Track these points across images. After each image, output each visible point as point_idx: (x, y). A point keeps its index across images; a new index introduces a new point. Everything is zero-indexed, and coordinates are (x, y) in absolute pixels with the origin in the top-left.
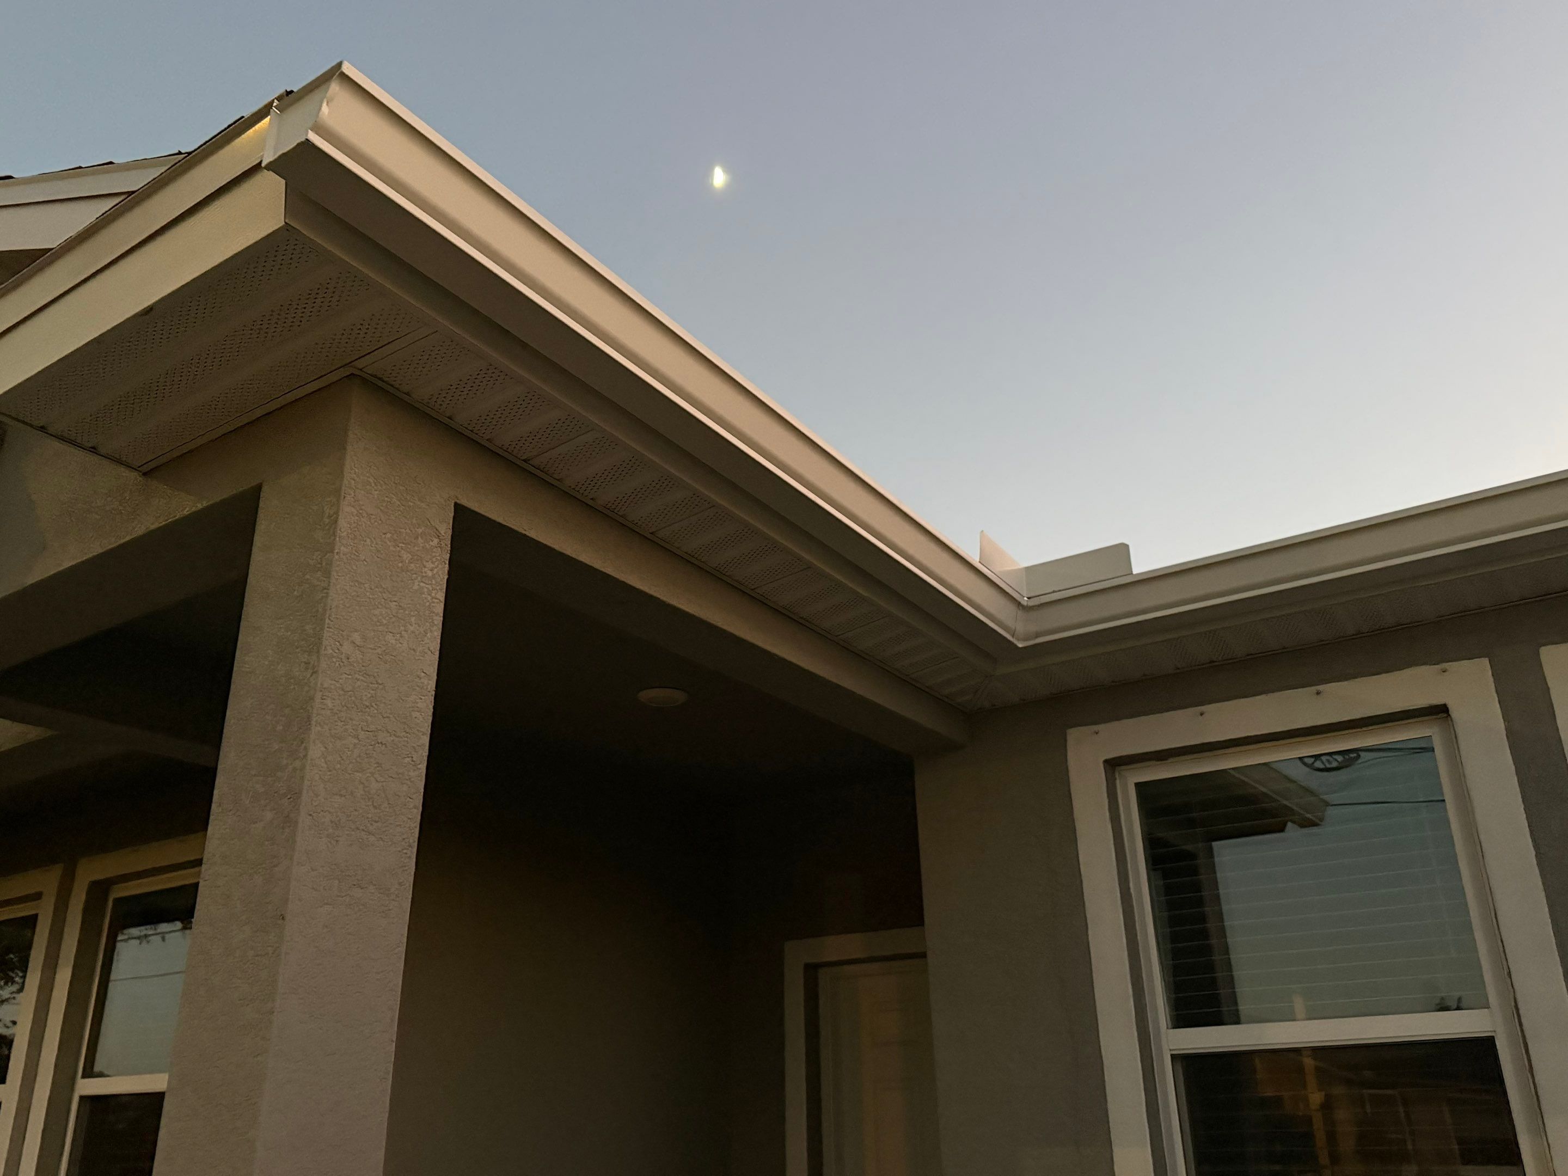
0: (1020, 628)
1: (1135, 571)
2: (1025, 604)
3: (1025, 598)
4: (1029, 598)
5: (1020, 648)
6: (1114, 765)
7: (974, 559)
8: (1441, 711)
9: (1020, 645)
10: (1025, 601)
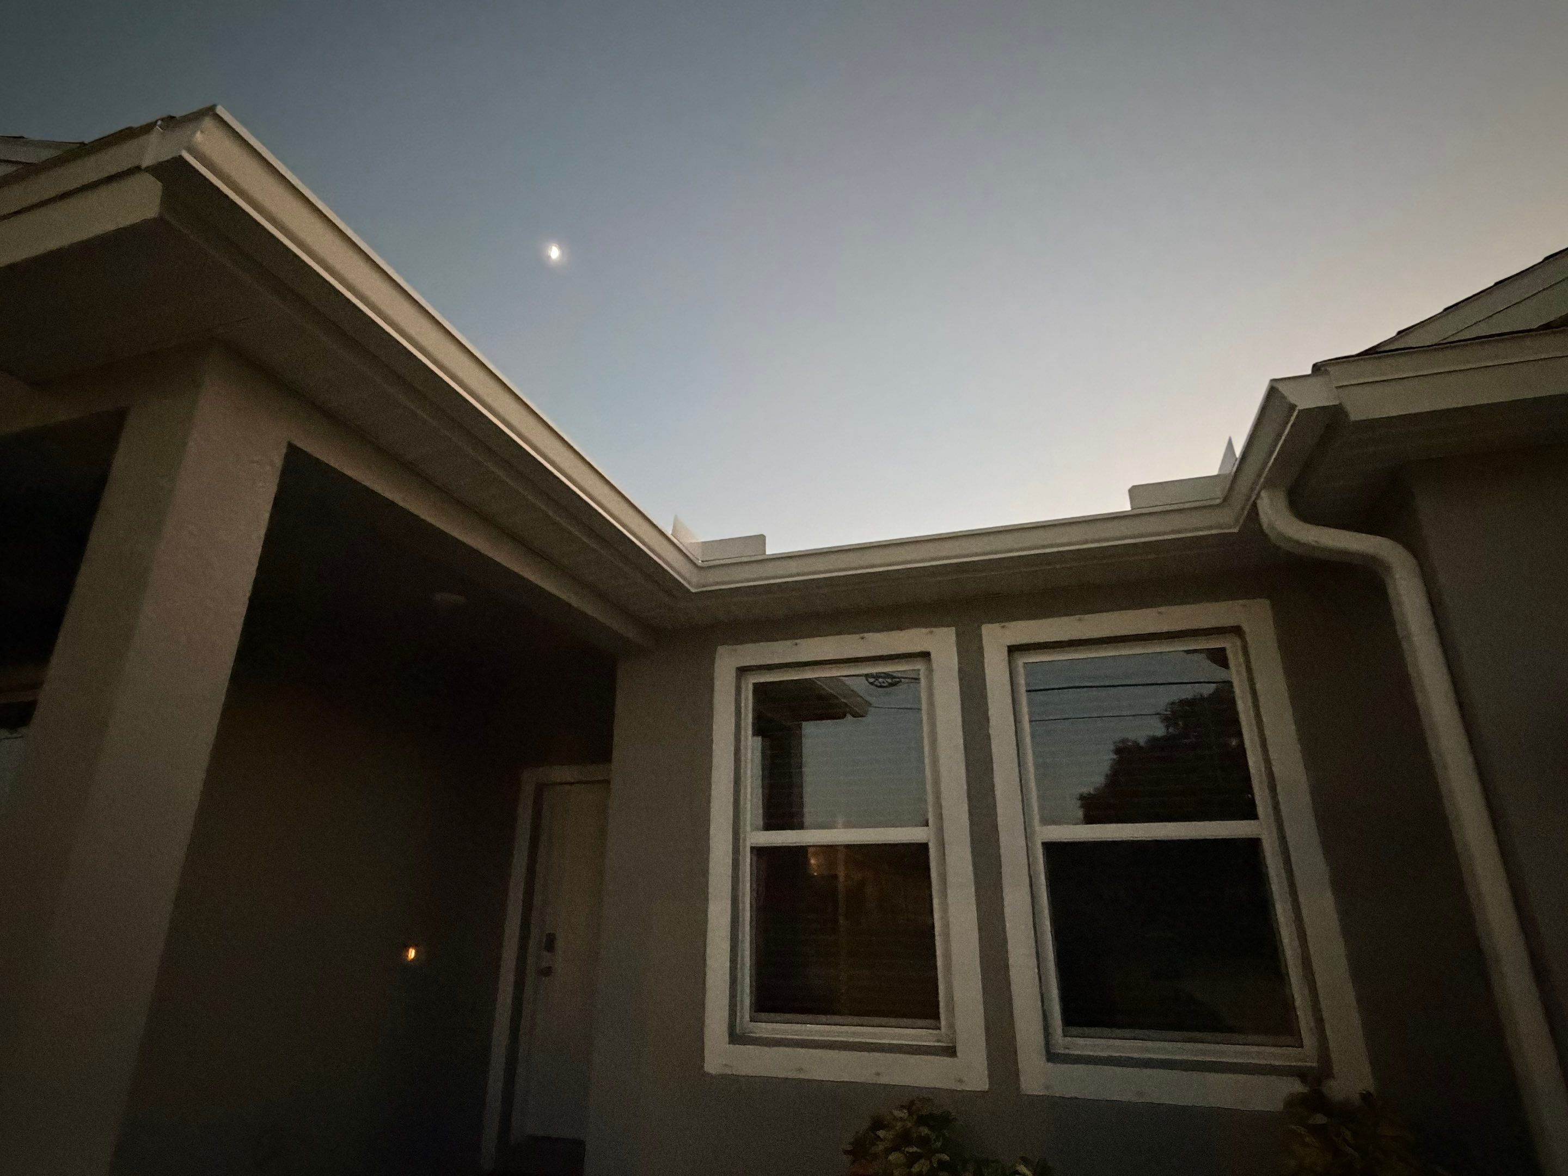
0: (695, 580)
1: (768, 553)
2: (699, 564)
3: (700, 562)
4: (702, 561)
5: (693, 593)
6: (743, 671)
7: (669, 533)
8: (926, 655)
9: (693, 590)
10: (699, 563)
